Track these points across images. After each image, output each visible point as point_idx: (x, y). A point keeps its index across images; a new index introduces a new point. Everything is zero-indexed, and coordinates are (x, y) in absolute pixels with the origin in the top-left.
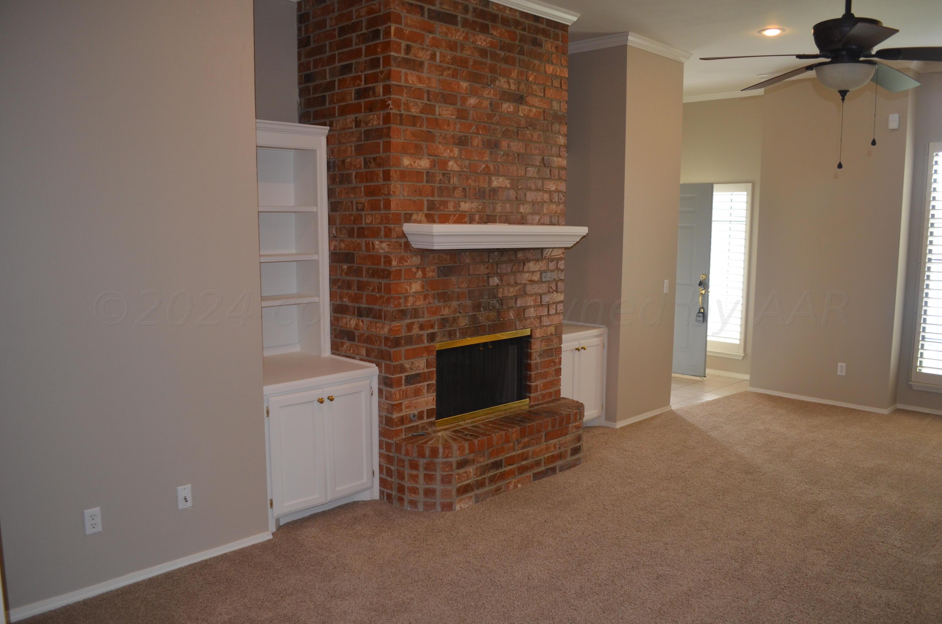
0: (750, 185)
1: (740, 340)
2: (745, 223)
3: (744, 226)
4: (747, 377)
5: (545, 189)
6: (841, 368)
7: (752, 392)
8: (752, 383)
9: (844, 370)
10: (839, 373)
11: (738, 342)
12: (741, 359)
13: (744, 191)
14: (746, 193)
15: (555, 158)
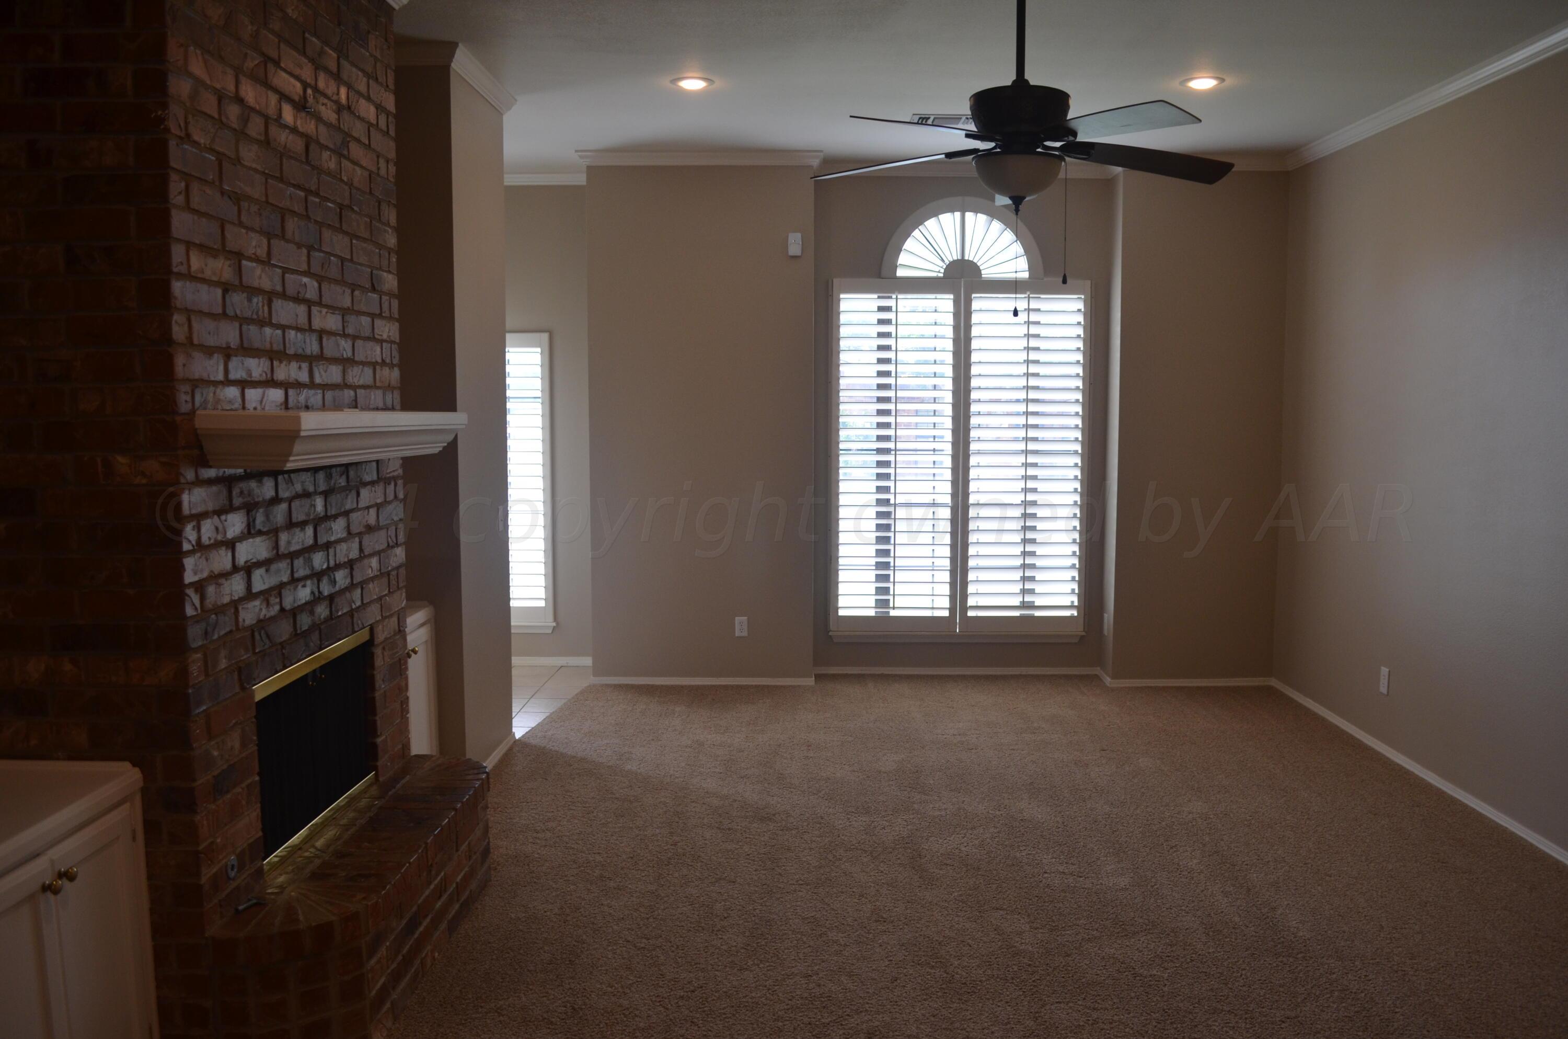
0: (545, 336)
1: (545, 599)
2: (540, 400)
3: (540, 406)
4: (588, 661)
5: (377, 336)
6: (741, 625)
7: (602, 685)
8: (597, 670)
9: (745, 627)
10: (737, 634)
11: (542, 604)
12: (550, 631)
13: (536, 346)
14: (539, 350)
15: (385, 274)
